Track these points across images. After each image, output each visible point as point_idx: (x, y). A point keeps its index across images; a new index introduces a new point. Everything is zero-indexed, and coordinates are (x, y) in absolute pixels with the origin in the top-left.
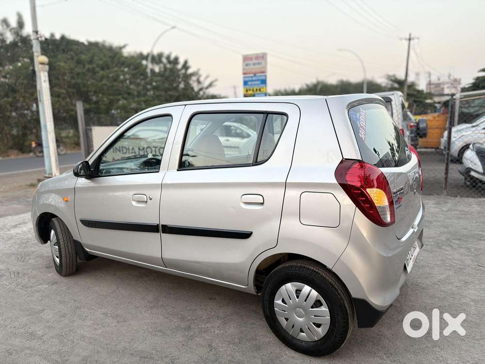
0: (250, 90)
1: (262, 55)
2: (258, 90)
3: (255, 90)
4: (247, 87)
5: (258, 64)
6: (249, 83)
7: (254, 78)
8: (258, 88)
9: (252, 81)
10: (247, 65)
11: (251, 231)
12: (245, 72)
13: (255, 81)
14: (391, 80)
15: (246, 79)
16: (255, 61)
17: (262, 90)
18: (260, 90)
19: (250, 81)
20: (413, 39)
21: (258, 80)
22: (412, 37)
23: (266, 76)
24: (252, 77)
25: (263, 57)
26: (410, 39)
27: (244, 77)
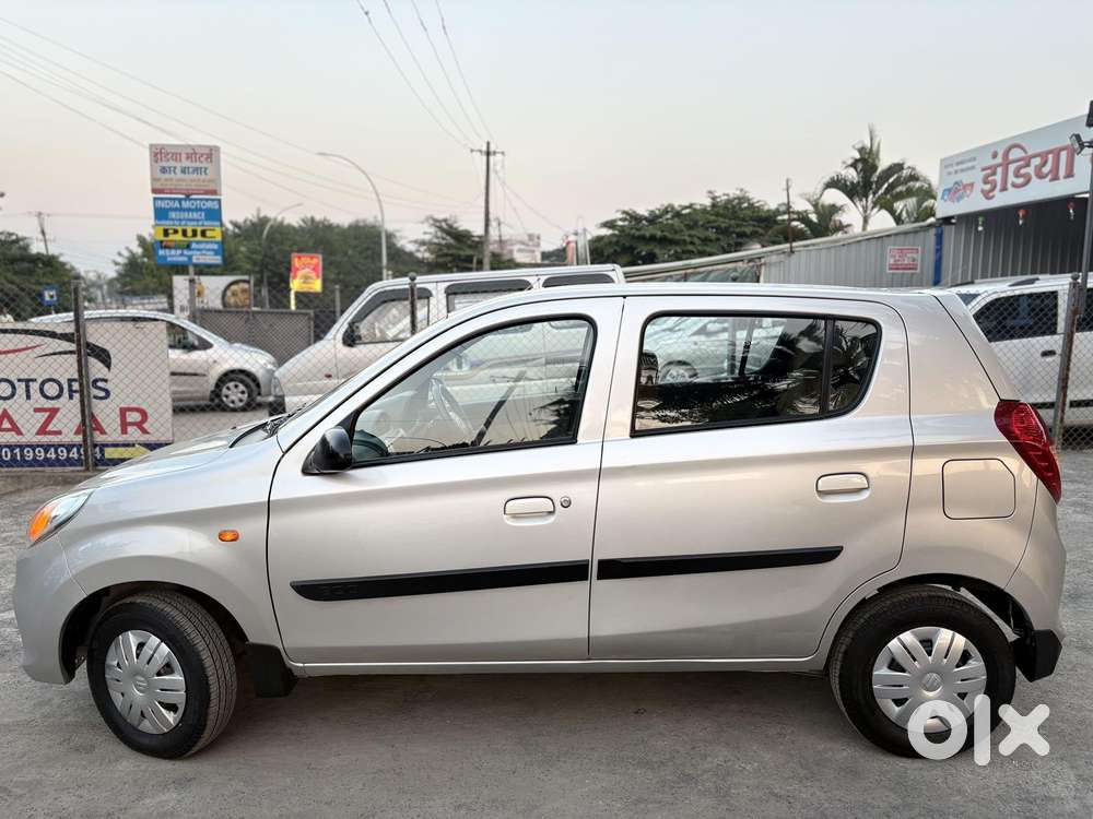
0: (176, 232)
1: (207, 151)
2: (199, 233)
3: (190, 233)
4: (167, 224)
5: (196, 170)
6: (173, 215)
7: (186, 204)
8: (199, 229)
9: (181, 209)
10: (163, 170)
11: (840, 545)
12: (158, 186)
13: (189, 210)
14: (440, 228)
15: (163, 205)
16: (186, 163)
17: (208, 233)
18: (203, 233)
19: (176, 210)
20: (495, 153)
21: (197, 210)
22: (492, 149)
23: (219, 201)
24: (180, 200)
25: (211, 154)
26: (488, 154)
27: (155, 199)
